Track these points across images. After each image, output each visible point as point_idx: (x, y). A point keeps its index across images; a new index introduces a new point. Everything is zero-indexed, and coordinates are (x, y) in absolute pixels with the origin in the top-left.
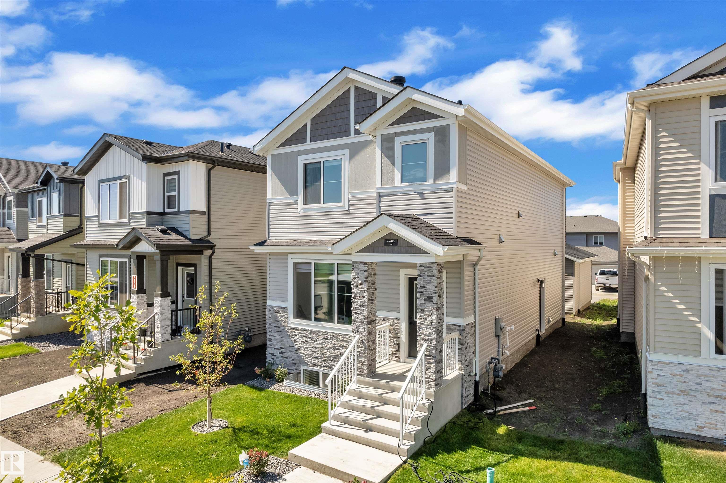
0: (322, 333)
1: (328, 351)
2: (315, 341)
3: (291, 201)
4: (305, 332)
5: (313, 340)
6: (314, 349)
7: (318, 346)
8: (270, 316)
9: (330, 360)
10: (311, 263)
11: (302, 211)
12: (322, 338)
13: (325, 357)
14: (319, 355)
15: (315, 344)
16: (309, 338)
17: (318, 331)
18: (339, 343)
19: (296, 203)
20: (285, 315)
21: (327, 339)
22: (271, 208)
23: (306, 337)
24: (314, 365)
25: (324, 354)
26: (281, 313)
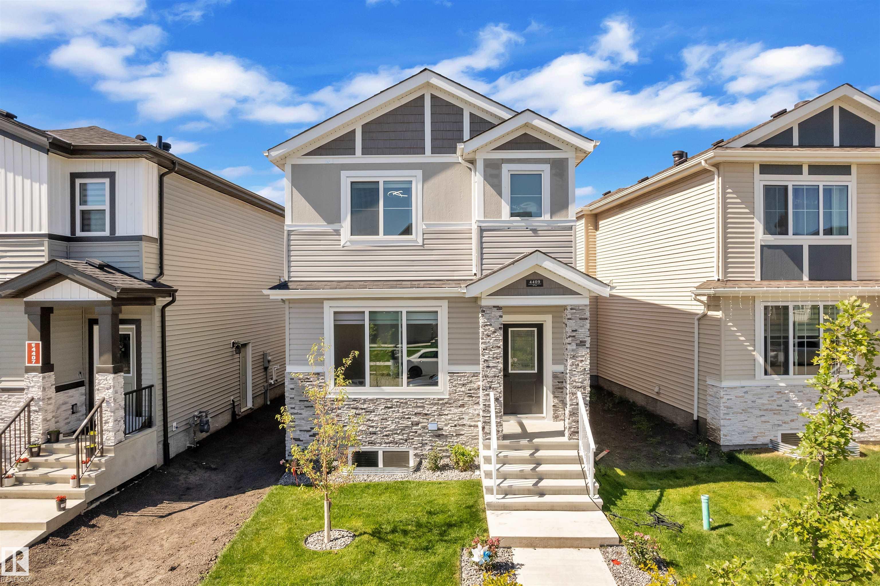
0: (383, 401)
1: (392, 423)
2: (371, 412)
3: (329, 228)
4: (355, 402)
5: (367, 412)
6: (370, 422)
7: (376, 418)
8: (292, 386)
9: (396, 434)
10: (363, 312)
11: (348, 244)
12: (383, 407)
13: (388, 431)
14: (378, 429)
15: (372, 416)
16: (362, 409)
17: (377, 399)
18: (411, 410)
19: (337, 233)
20: (320, 383)
21: (391, 408)
22: (292, 237)
23: (356, 409)
24: (369, 443)
25: (386, 428)
26: (311, 381)
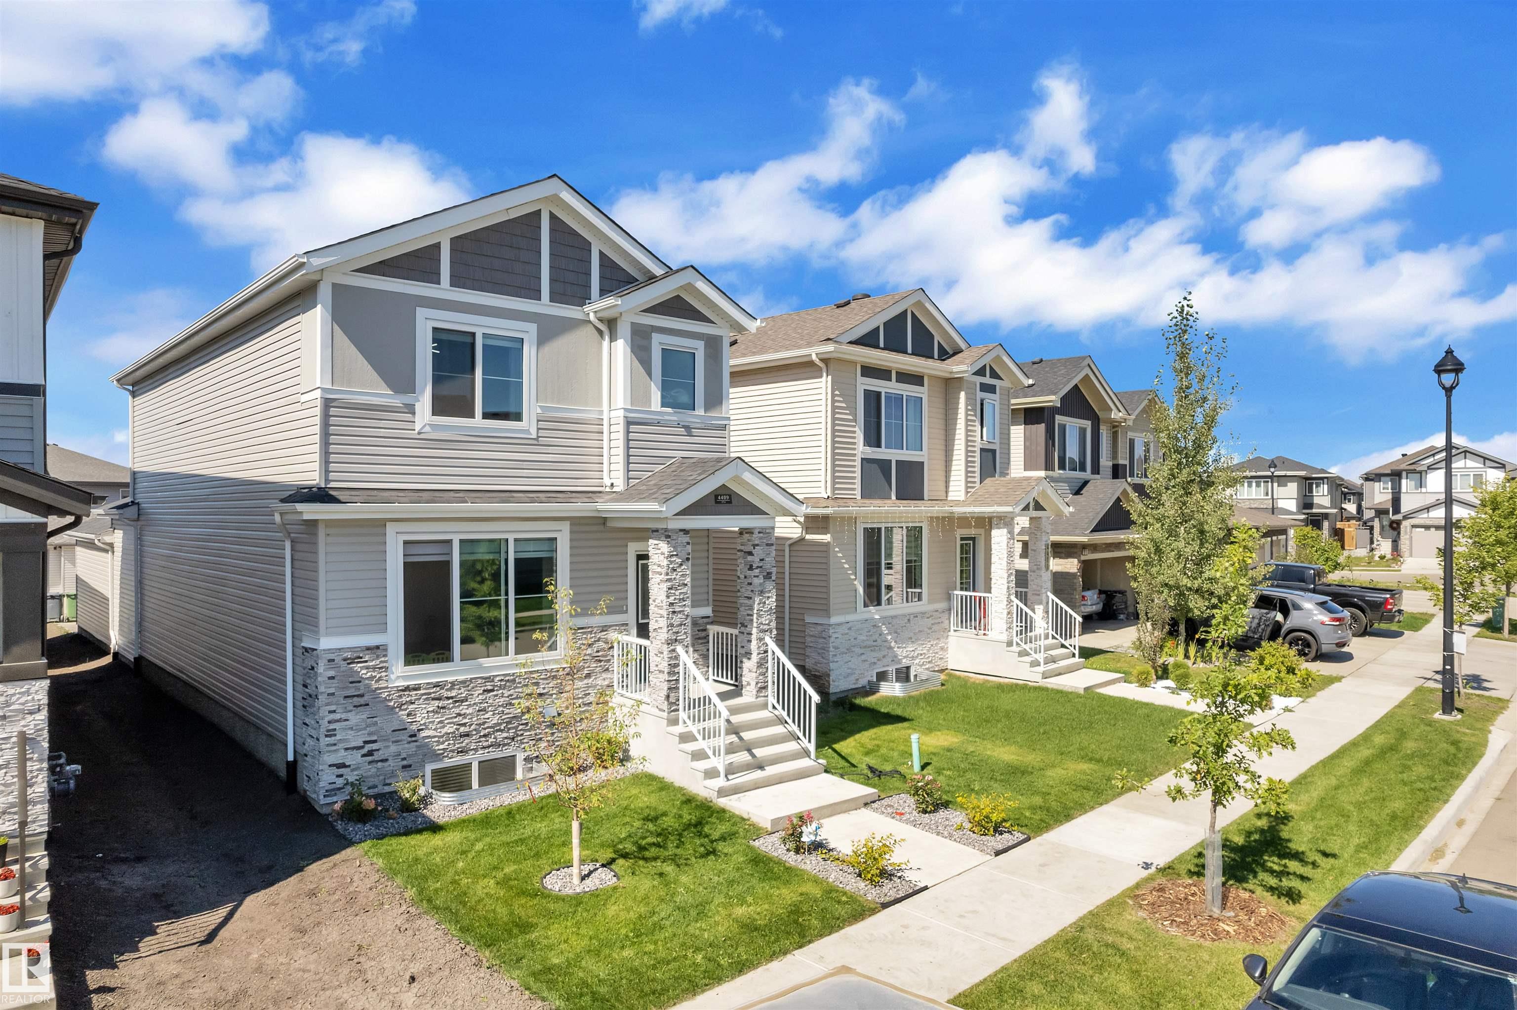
0: (480, 681)
1: (494, 714)
2: (462, 701)
3: (396, 402)
4: (438, 689)
5: (456, 702)
6: (461, 718)
7: (470, 711)
8: (332, 673)
9: (498, 731)
10: (449, 542)
11: (428, 429)
12: (481, 692)
13: (488, 727)
14: (473, 727)
15: (463, 709)
16: (448, 698)
17: (472, 679)
18: (520, 690)
19: (411, 409)
20: (381, 662)
21: (492, 690)
22: (333, 411)
23: (439, 699)
24: (458, 753)
25: (484, 723)
26: (366, 662)
